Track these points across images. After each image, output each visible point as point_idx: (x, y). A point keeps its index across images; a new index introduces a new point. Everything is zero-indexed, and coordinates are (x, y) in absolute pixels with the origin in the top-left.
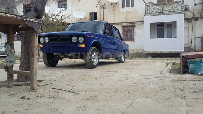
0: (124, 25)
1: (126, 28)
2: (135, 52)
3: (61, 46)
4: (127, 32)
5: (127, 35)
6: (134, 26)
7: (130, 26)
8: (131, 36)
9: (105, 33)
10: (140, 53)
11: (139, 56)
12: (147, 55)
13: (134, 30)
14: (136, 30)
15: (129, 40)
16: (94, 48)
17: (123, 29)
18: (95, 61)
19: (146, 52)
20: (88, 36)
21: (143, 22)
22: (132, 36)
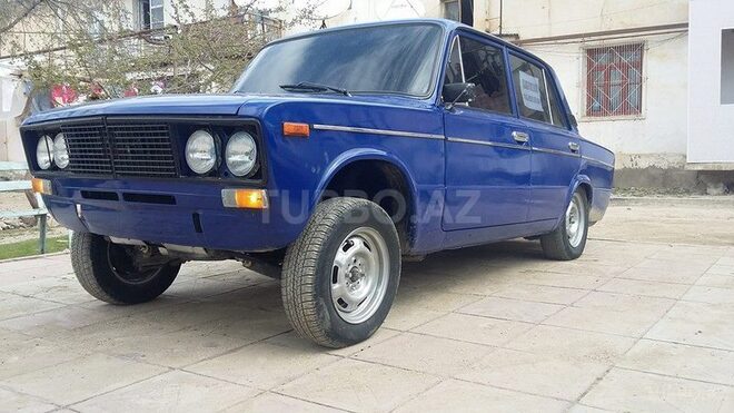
0: (594, 44)
1: (603, 59)
2: (643, 164)
3: (128, 197)
4: (608, 77)
5: (607, 87)
6: (639, 48)
7: (622, 49)
8: (624, 94)
9: (448, 94)
10: (666, 171)
11: (664, 185)
12: (702, 177)
13: (639, 65)
14: (653, 66)
15: (617, 113)
16: (348, 203)
17: (589, 62)
18: (363, 289)
19: (700, 168)
20: (289, 127)
21: (687, 25)
22: (633, 91)
